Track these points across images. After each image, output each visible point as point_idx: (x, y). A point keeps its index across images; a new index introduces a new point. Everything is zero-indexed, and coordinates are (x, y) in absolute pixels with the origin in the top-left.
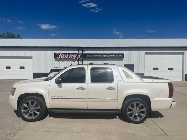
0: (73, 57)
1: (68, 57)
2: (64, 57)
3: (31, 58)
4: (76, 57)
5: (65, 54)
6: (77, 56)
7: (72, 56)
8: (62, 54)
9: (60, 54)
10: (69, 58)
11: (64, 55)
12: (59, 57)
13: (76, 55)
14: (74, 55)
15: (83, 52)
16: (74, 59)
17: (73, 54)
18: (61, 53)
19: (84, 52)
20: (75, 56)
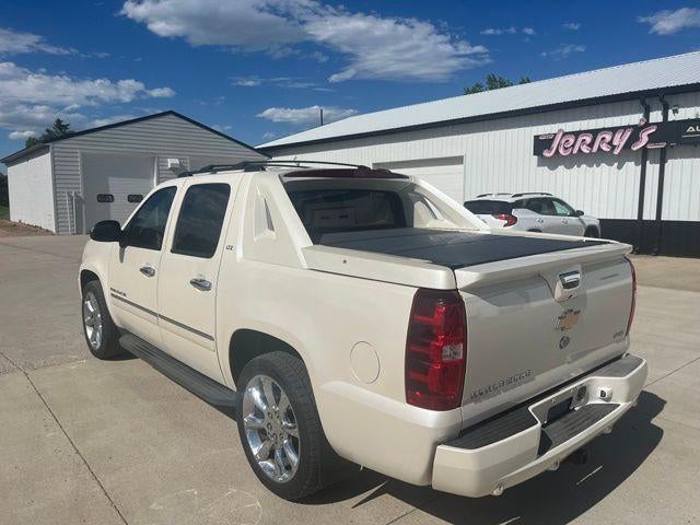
0: (610, 143)
1: (591, 145)
2: (573, 146)
3: (458, 160)
4: (628, 145)
5: (577, 134)
6: (634, 138)
7: (608, 137)
8: (565, 134)
9: (555, 134)
10: (595, 149)
11: (572, 141)
12: (549, 148)
13: (628, 134)
14: (618, 136)
15: (670, 112)
16: (616, 152)
17: (614, 130)
18: (560, 130)
19: (675, 111)
20: (620, 141)
